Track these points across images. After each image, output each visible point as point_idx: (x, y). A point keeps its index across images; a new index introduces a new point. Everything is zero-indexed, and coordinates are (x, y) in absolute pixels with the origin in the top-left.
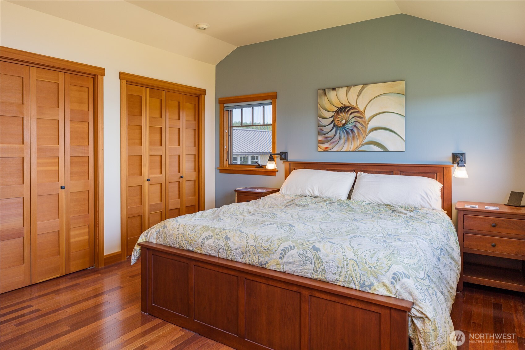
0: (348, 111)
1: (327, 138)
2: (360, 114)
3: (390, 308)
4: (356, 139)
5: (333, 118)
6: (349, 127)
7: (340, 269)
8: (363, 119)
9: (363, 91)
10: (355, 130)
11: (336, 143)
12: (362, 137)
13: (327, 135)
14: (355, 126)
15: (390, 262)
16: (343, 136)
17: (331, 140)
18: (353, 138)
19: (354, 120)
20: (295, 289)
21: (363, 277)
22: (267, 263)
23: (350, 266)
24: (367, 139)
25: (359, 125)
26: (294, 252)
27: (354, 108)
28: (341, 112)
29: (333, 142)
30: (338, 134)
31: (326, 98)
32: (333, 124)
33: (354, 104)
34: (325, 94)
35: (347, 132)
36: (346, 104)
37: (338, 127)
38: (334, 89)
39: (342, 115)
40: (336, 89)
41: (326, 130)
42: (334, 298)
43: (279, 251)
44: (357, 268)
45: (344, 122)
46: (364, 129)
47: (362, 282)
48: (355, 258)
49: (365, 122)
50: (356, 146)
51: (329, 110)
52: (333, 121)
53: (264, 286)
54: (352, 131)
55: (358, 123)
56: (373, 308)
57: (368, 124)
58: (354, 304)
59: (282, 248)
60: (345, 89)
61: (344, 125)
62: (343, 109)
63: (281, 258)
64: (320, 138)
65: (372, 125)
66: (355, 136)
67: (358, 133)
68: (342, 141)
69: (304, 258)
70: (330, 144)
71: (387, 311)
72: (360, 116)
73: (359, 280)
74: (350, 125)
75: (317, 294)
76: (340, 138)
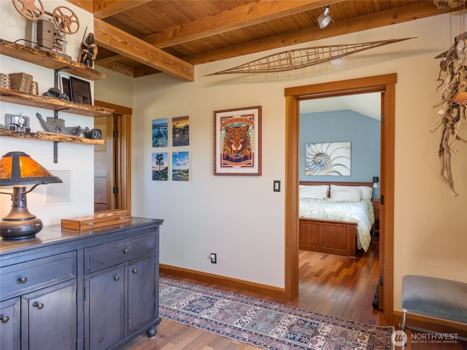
0: (322, 155)
1: (310, 169)
2: (328, 157)
3: (350, 224)
4: (326, 169)
5: (313, 159)
6: (322, 163)
7: (333, 214)
8: (330, 160)
9: (330, 146)
10: (325, 165)
11: (315, 171)
12: (329, 169)
13: (310, 167)
14: (325, 163)
15: (349, 211)
16: (319, 168)
17: (312, 170)
18: (324, 169)
19: (325, 160)
20: (317, 223)
21: (341, 216)
22: (305, 215)
23: (336, 213)
24: (332, 170)
25: (327, 163)
26: (316, 211)
27: (325, 154)
28: (318, 156)
29: (314, 171)
30: (316, 167)
31: (310, 148)
32: (313, 162)
33: (325, 152)
34: (310, 146)
35: (321, 166)
36: (321, 152)
37: (316, 163)
38: (314, 144)
39: (319, 157)
40: (316, 144)
41: (310, 164)
42: (331, 224)
43: (310, 211)
44: (339, 213)
45: (319, 161)
46: (330, 165)
47: (341, 217)
48: (338, 210)
49: (330, 161)
50: (326, 173)
51: (311, 154)
52: (314, 160)
53: (304, 224)
54: (324, 165)
55: (327, 162)
56: (345, 225)
57: (332, 162)
58: (338, 225)
59: (310, 210)
60: (320, 144)
61: (319, 162)
62: (318, 155)
63: (310, 213)
64: (307, 169)
65: (334, 162)
66: (326, 168)
67: (327, 167)
68: (318, 170)
69: (319, 212)
70: (312, 172)
71: (349, 225)
72: (328, 158)
73: (339, 216)
74: (323, 162)
75: (325, 224)
76: (317, 169)
